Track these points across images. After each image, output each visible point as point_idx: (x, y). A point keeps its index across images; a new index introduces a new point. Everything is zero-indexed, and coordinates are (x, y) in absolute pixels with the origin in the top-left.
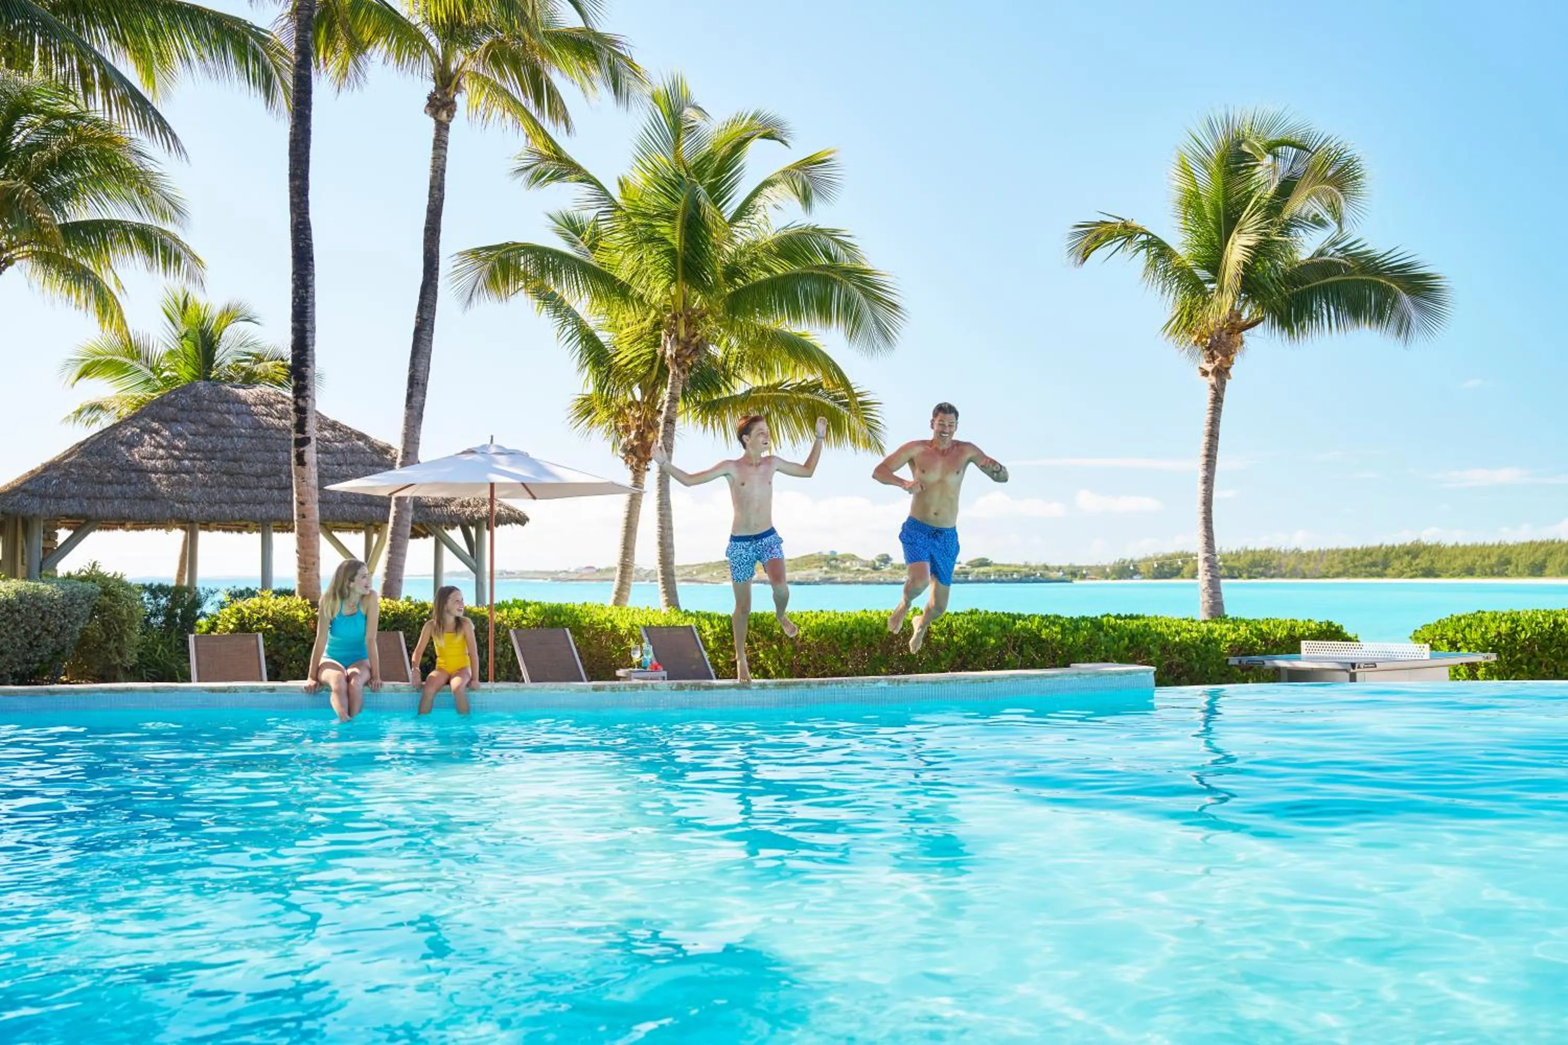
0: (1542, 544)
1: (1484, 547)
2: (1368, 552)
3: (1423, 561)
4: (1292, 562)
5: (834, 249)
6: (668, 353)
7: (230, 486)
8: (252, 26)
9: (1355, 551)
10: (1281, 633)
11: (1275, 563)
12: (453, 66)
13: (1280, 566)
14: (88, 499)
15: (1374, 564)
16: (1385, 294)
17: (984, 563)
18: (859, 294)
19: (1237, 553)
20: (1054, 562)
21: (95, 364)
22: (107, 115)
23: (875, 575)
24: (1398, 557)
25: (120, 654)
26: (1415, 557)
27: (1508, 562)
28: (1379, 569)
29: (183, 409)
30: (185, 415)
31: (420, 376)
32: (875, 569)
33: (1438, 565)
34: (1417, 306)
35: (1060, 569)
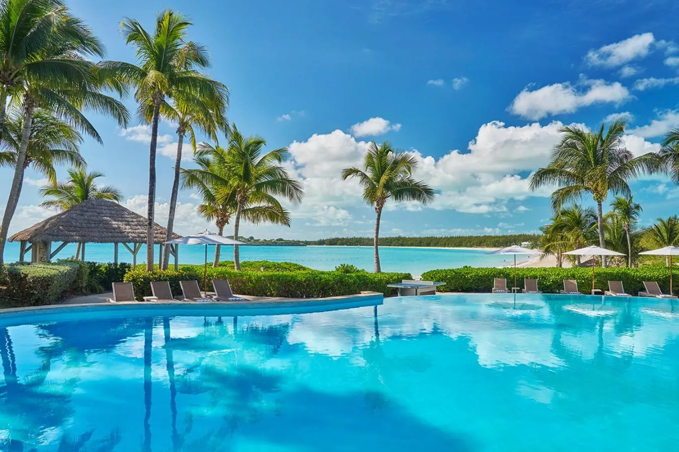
0: (430, 237)
1: (416, 238)
2: (387, 239)
3: (401, 242)
4: (367, 241)
5: (281, 173)
6: (238, 200)
7: (107, 232)
8: (115, 100)
9: (383, 238)
10: (395, 277)
11: (362, 241)
12: (185, 120)
13: (363, 242)
14: (66, 236)
15: (388, 242)
16: (421, 193)
17: (281, 240)
18: (293, 188)
19: (352, 238)
20: (301, 240)
21: (51, 191)
22: (72, 124)
23: (249, 243)
24: (394, 240)
25: (82, 283)
26: (398, 240)
27: (422, 242)
28: (389, 243)
29: (89, 208)
30: (90, 210)
31: (173, 206)
32: (249, 241)
33: (404, 243)
34: (428, 197)
35: (303, 242)
